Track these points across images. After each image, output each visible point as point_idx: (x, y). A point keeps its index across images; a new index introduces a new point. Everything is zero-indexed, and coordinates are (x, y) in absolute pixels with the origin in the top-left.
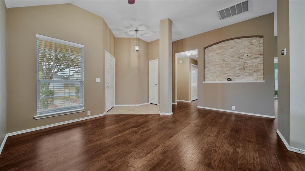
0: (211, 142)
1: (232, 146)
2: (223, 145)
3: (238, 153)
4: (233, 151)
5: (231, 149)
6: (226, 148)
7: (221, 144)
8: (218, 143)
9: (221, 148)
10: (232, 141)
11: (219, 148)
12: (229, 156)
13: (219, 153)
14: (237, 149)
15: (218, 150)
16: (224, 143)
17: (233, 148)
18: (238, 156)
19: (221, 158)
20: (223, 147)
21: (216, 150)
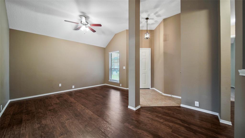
0: (60, 117)
1: (44, 125)
2: (51, 121)
3: (38, 123)
4: (41, 122)
5: (44, 123)
6: (47, 121)
7: (53, 121)
8: (56, 120)
9: (51, 118)
10: (47, 129)
11: (52, 118)
12: (43, 118)
13: (50, 116)
14: (39, 125)
15: (52, 116)
16: (52, 123)
17: (42, 124)
18: (37, 122)
19: (47, 115)
20: (50, 120)
21: (53, 116)
